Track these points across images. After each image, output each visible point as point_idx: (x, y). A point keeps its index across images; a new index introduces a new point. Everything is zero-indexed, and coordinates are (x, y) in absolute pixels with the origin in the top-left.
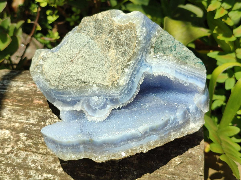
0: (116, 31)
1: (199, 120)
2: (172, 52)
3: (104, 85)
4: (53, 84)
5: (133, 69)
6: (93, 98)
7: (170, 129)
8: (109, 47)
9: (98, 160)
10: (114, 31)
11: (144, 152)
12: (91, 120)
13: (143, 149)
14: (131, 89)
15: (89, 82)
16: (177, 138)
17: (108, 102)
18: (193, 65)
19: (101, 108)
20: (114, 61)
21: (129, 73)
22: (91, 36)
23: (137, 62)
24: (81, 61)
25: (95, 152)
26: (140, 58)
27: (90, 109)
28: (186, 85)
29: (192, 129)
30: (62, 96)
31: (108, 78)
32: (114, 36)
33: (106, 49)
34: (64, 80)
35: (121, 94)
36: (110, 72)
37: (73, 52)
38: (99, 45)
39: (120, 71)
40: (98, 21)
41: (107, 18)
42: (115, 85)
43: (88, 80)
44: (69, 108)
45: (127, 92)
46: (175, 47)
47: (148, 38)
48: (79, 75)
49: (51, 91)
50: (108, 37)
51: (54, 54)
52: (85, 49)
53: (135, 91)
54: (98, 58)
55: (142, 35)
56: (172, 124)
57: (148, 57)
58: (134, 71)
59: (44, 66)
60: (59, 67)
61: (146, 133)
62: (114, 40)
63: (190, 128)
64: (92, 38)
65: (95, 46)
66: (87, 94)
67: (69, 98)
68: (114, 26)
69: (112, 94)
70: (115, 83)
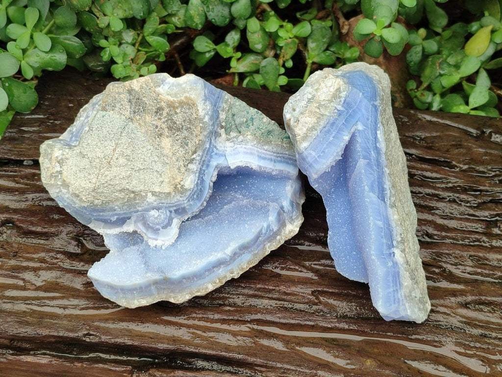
0: (166, 110)
1: (297, 218)
2: (250, 128)
3: (164, 193)
4: (85, 200)
5: (201, 163)
6: (150, 213)
7: (264, 241)
8: (161, 135)
9: (178, 300)
10: (163, 110)
11: (236, 278)
12: (154, 245)
13: (233, 275)
14: (201, 191)
15: (141, 191)
16: (273, 249)
17: (173, 215)
18: (280, 143)
19: (165, 227)
20: (171, 156)
21: (195, 170)
22: (126, 116)
23: (206, 152)
24: (122, 161)
25: (173, 291)
26: (208, 146)
27: (150, 230)
28: (274, 173)
29: (290, 232)
30: (101, 214)
31: (167, 180)
32: (165, 117)
33: (155, 138)
34: (102, 192)
35: (189, 200)
36: (168, 172)
37: (107, 148)
38: (143, 131)
39: (183, 169)
40: (133, 93)
41: (148, 88)
42: (179, 189)
43: (138, 189)
44: (116, 231)
45: (197, 196)
46: (252, 119)
47: (215, 116)
48: (124, 182)
49: (83, 209)
50: (156, 118)
51: (75, 152)
52: (123, 141)
53: (207, 192)
54: (146, 153)
55: (207, 114)
56: (266, 234)
57: (218, 142)
58: (202, 166)
59: (65, 173)
60: (89, 174)
61: (235, 254)
62: (166, 124)
63: (287, 232)
64: (129, 118)
65: (137, 133)
66: (140, 209)
67: (113, 215)
68: (163, 102)
69: (177, 202)
70: (179, 186)
